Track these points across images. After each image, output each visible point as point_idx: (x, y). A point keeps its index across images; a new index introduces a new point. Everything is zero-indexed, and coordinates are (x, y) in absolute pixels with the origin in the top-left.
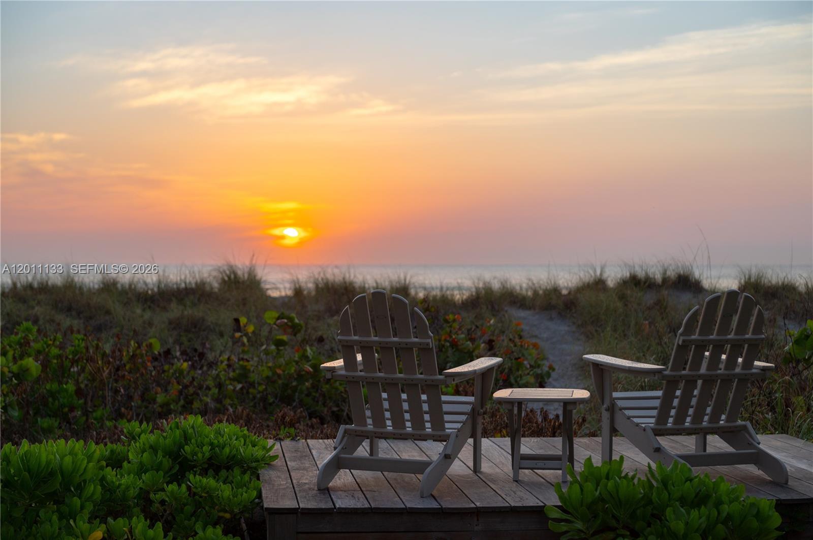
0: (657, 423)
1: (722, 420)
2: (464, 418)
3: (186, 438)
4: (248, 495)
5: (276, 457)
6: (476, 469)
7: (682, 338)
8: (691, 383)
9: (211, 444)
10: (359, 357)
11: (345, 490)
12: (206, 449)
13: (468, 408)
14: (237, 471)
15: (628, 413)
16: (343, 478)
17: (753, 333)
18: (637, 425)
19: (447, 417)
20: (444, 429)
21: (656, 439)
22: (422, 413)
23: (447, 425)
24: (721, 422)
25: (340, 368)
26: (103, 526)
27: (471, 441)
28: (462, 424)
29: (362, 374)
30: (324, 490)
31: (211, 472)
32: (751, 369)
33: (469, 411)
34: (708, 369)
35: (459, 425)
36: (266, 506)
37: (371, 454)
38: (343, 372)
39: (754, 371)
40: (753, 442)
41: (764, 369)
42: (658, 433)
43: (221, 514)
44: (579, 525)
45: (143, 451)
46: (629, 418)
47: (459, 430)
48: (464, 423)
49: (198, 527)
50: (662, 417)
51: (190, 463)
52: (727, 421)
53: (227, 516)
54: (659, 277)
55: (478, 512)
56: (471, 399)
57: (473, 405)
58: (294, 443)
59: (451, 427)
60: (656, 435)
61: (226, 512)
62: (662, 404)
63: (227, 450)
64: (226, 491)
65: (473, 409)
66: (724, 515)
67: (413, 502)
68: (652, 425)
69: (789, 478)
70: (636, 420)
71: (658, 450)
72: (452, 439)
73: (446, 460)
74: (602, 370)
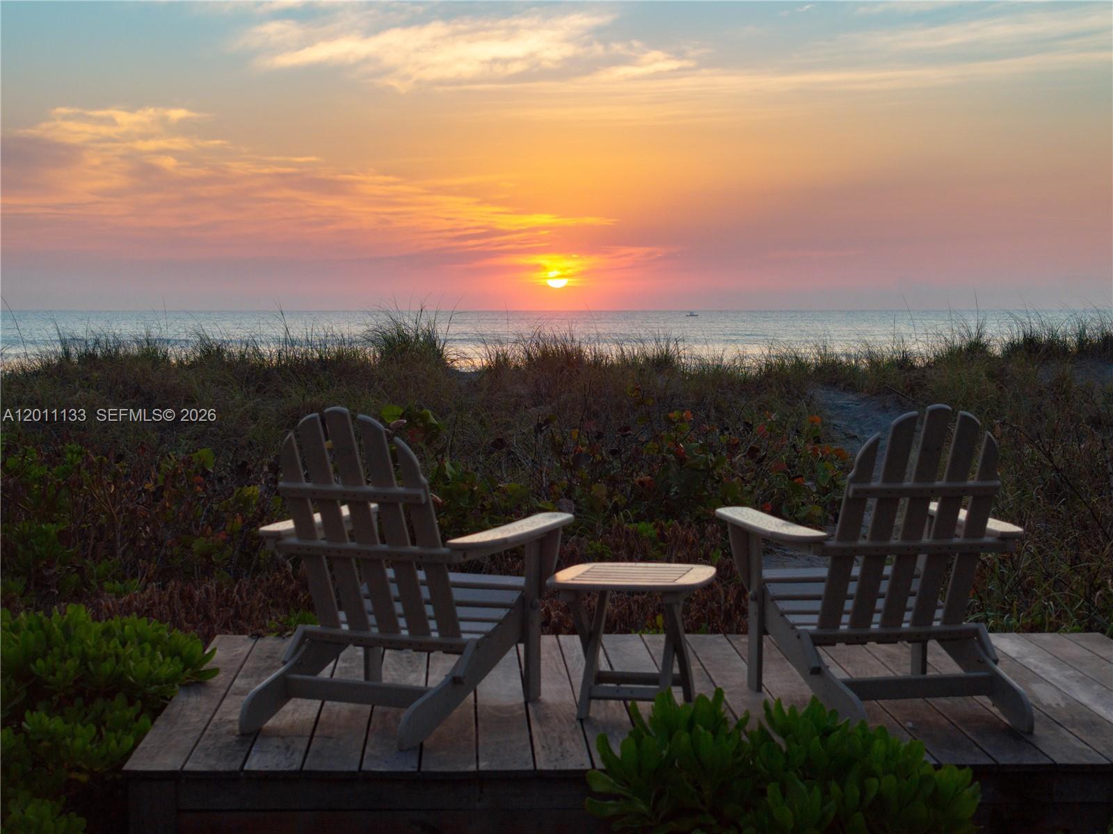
0: (822, 624)
1: (937, 620)
2: (501, 613)
5: (213, 671)
6: (528, 696)
7: (852, 487)
8: (874, 560)
9: (84, 655)
10: (317, 517)
12: (71, 664)
13: (513, 597)
14: (119, 701)
15: (784, 605)
17: (981, 478)
18: (793, 626)
20: (458, 633)
21: (817, 652)
23: (464, 626)
24: (936, 624)
25: (286, 534)
28: (496, 624)
29: (324, 542)
30: (252, 736)
31: (79, 701)
32: (982, 536)
33: (514, 602)
34: (905, 535)
35: (489, 627)
36: (127, 766)
38: (294, 540)
39: (987, 539)
40: (987, 659)
41: (1004, 536)
42: (823, 641)
43: (74, 775)
44: (640, 805)
46: (782, 614)
47: (488, 635)
48: (501, 622)
50: (830, 615)
51: (45, 687)
52: (945, 621)
53: (83, 778)
54: (1072, 341)
56: (520, 581)
57: (523, 591)
59: (471, 631)
60: (815, 644)
61: (79, 770)
62: (828, 594)
63: (108, 667)
65: (522, 599)
68: (814, 628)
69: (1036, 725)
70: (792, 619)
71: (817, 671)
72: (468, 652)
73: (459, 684)
74: (746, 533)
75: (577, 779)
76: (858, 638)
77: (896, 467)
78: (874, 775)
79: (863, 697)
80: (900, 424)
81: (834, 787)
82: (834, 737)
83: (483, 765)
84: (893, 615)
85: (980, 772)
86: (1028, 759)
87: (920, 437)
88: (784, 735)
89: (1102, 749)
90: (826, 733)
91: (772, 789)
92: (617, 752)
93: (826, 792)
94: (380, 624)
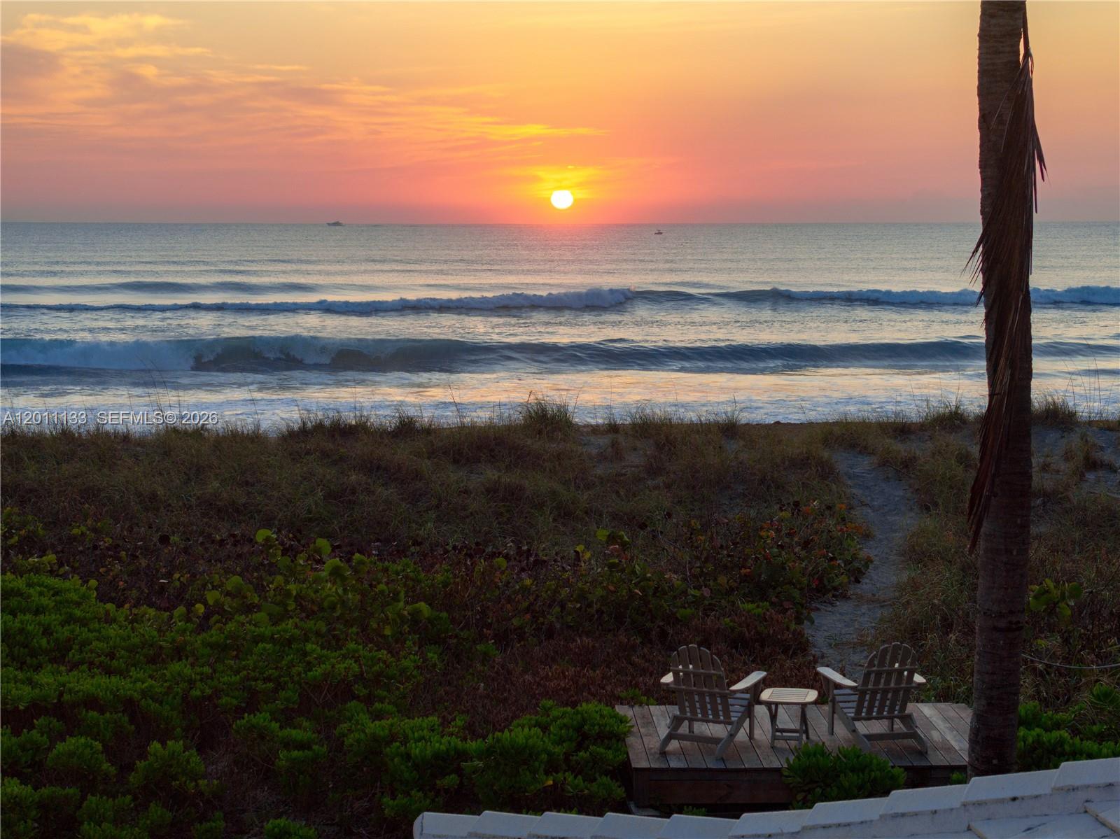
2: (742, 709)
3: (584, 721)
4: (622, 757)
5: (633, 726)
6: (751, 736)
7: (866, 669)
8: (874, 693)
9: (598, 724)
11: (674, 753)
12: (596, 727)
13: (746, 702)
14: (614, 741)
16: (674, 745)
17: (911, 666)
18: (845, 712)
19: (732, 714)
20: (730, 718)
21: (854, 723)
22: (718, 711)
24: (896, 712)
25: (671, 683)
26: (552, 778)
27: (748, 720)
30: (663, 754)
31: (599, 741)
32: (911, 684)
33: (747, 705)
34: (885, 685)
35: (740, 714)
36: (633, 766)
37: (690, 732)
38: (673, 686)
39: (914, 685)
40: (913, 726)
41: (920, 684)
42: (855, 719)
44: (799, 780)
45: (561, 729)
46: (841, 709)
47: (740, 716)
48: (743, 713)
49: (597, 775)
50: (858, 711)
52: (900, 712)
53: (611, 768)
55: (746, 770)
56: (748, 696)
57: (749, 700)
58: (641, 709)
59: (735, 715)
60: (853, 720)
61: (610, 765)
62: (858, 706)
63: (608, 728)
64: (610, 755)
65: (749, 703)
66: (872, 777)
67: (712, 765)
68: (853, 715)
69: (929, 750)
70: (845, 710)
71: (854, 731)
72: (735, 724)
73: (732, 736)
74: (827, 680)
75: (778, 770)
76: (869, 718)
77: (882, 663)
78: (873, 771)
79: (869, 740)
80: (883, 649)
81: (861, 775)
82: (860, 759)
83: (747, 766)
84: (880, 711)
85: (907, 769)
86: (924, 764)
87: (889, 654)
88: (845, 757)
89: (949, 759)
90: (859, 757)
91: (842, 775)
92: (792, 762)
93: (858, 776)
94: (691, 712)
